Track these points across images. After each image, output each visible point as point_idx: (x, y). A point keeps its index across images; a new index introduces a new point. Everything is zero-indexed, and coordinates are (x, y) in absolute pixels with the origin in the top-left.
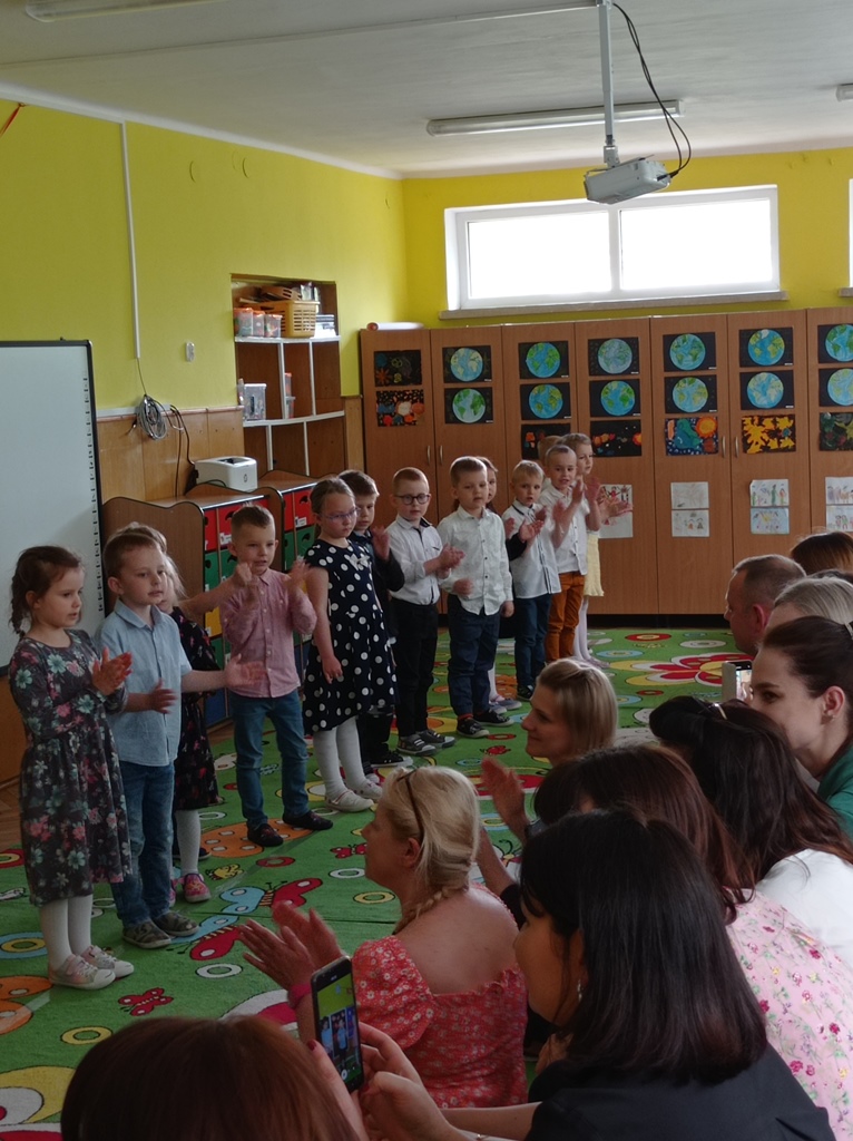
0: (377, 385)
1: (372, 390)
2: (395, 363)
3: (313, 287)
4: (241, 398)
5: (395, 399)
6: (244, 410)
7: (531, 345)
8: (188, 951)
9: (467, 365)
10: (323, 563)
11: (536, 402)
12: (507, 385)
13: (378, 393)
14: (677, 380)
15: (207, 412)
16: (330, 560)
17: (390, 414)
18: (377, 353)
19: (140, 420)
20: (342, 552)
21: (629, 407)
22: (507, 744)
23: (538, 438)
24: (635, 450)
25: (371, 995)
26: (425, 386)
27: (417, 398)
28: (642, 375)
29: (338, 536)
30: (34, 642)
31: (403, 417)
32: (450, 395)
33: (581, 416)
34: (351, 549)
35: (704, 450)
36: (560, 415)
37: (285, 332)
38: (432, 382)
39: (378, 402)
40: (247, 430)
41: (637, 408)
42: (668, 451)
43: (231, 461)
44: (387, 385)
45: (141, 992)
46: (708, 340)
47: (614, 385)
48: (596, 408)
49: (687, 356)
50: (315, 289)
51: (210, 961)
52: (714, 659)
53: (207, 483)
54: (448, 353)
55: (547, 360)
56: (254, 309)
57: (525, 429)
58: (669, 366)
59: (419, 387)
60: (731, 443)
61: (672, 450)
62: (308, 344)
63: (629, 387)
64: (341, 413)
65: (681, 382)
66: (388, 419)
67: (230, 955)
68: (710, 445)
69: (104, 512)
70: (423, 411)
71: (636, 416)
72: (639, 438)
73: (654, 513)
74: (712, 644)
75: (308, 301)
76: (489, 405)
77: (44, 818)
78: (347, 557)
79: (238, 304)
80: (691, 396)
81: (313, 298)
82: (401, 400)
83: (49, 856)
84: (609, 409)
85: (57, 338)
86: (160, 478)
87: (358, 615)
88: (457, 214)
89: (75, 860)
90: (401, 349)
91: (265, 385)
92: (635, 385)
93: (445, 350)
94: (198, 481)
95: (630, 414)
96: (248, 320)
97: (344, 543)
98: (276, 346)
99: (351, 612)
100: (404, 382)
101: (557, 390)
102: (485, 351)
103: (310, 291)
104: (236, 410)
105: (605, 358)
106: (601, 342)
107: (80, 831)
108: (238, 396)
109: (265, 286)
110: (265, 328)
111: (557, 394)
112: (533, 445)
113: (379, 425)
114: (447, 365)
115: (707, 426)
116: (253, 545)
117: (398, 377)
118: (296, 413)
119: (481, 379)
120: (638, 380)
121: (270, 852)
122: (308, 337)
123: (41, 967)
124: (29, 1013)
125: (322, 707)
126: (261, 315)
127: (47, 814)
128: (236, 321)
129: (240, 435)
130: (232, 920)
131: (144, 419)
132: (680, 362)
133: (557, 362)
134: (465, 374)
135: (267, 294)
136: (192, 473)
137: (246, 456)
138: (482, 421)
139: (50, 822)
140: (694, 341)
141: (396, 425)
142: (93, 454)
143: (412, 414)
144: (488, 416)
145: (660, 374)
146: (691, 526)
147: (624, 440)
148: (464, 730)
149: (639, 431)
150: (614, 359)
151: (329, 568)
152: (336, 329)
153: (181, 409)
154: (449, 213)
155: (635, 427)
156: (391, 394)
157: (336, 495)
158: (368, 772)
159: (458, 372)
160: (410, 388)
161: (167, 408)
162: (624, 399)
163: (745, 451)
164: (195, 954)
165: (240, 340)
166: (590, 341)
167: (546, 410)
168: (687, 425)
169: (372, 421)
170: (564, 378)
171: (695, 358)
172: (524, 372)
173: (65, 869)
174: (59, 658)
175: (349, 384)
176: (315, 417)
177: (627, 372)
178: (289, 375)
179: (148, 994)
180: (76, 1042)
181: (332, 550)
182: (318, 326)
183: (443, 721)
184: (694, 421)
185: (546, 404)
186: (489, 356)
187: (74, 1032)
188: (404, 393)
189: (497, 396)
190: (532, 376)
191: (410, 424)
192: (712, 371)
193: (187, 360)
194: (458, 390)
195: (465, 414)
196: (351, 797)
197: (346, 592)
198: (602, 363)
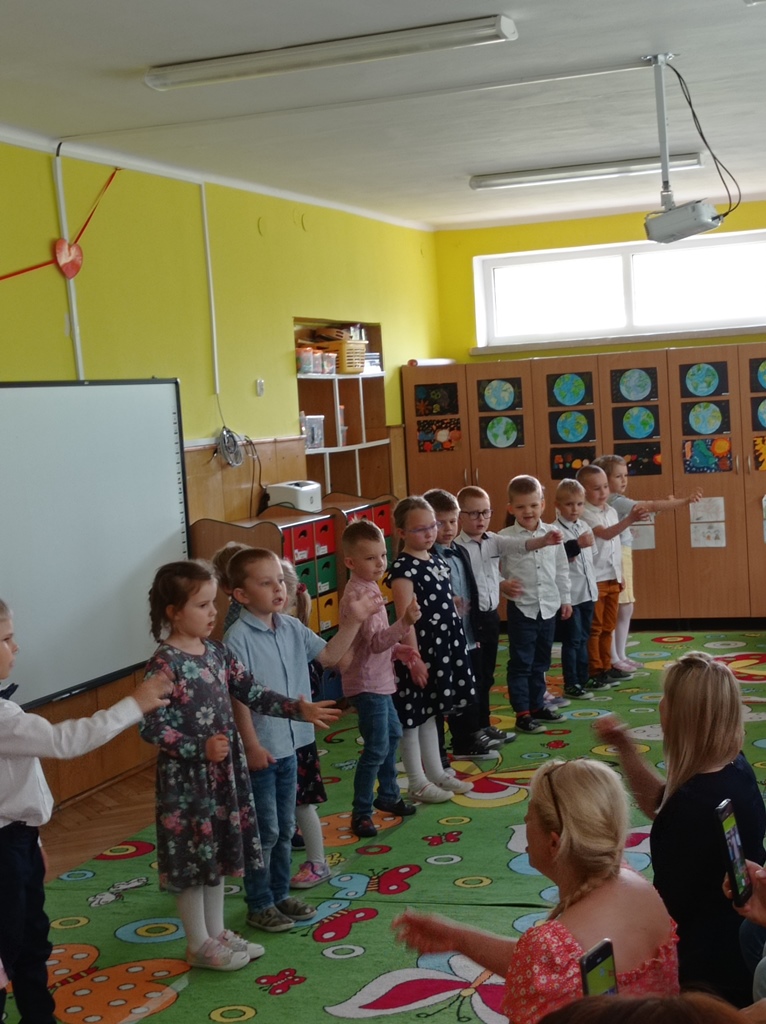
0: (417, 415)
1: (413, 419)
2: (434, 395)
3: (361, 328)
4: (304, 429)
5: (434, 427)
6: (306, 439)
7: (558, 376)
8: (311, 933)
9: (500, 396)
10: (408, 574)
11: (563, 427)
12: (536, 414)
13: (419, 423)
14: (693, 405)
15: (275, 442)
16: (414, 571)
17: (430, 441)
18: (417, 387)
19: (220, 449)
20: (424, 564)
21: (649, 430)
22: (565, 738)
23: (565, 462)
24: (656, 469)
25: (543, 980)
26: (461, 415)
27: (455, 426)
28: (660, 401)
29: (420, 549)
30: (171, 648)
31: (442, 444)
32: (484, 423)
33: (604, 443)
34: (432, 561)
35: (719, 468)
36: (586, 439)
37: (339, 369)
38: (467, 411)
39: (419, 430)
40: (310, 458)
41: (656, 431)
42: (686, 470)
43: (297, 485)
44: (426, 415)
45: (275, 972)
46: (721, 368)
47: (635, 411)
48: (619, 431)
49: (702, 383)
50: (363, 331)
51: (333, 943)
52: (738, 658)
53: (277, 505)
54: (481, 385)
55: (573, 389)
56: (314, 348)
57: (554, 452)
58: (685, 392)
59: (456, 416)
60: (744, 461)
61: (690, 469)
62: (357, 380)
63: (648, 412)
64: (386, 441)
65: (697, 407)
66: (427, 445)
67: (350, 937)
68: (725, 464)
69: (191, 531)
70: (460, 438)
71: (656, 438)
72: (659, 458)
73: (675, 527)
74: (733, 645)
75: (356, 340)
76: (520, 429)
77: (178, 813)
78: (429, 569)
79: (299, 346)
80: (706, 420)
81: (361, 338)
82: (440, 428)
83: (182, 848)
84: (631, 433)
85: (149, 376)
86: (237, 501)
87: (440, 622)
88: (484, 261)
89: (204, 853)
90: (439, 382)
91: (323, 417)
92: (654, 410)
93: (479, 383)
94: (270, 503)
95: (650, 436)
96: (309, 359)
97: (426, 556)
98: (331, 382)
99: (434, 619)
100: (442, 412)
101: (583, 417)
102: (516, 383)
103: (358, 332)
104: (300, 440)
105: (627, 387)
106: (623, 372)
107: (207, 826)
108: (301, 427)
109: (319, 329)
110: (323, 366)
111: (583, 420)
112: (561, 466)
113: (420, 451)
114: (481, 396)
115: (721, 446)
116: (370, 559)
117: (436, 408)
118: (348, 442)
119: (512, 407)
120: (657, 406)
121: (364, 842)
122: (358, 373)
123: (179, 951)
124: (175, 993)
125: (409, 707)
126: (319, 354)
127: (180, 808)
128: (298, 360)
129: (303, 463)
130: (345, 904)
131: (224, 448)
132: (696, 389)
133: (582, 391)
134: (498, 403)
135: (321, 335)
136: (264, 497)
137: (309, 479)
138: (514, 445)
139: (182, 816)
140: (708, 369)
141: (435, 450)
142: (181, 480)
143: (450, 441)
144: (519, 441)
145: (678, 401)
146: (709, 538)
147: (646, 460)
148: (523, 726)
149: (658, 452)
150: (634, 387)
151: (413, 578)
152: (381, 365)
153: (254, 441)
154: (477, 261)
155: (656, 449)
156: (430, 423)
157: (418, 510)
158: (446, 766)
159: (492, 402)
160: (448, 417)
161: (243, 438)
162: (644, 423)
163: (757, 468)
164: (318, 936)
165: (302, 376)
166: (612, 372)
167: (574, 435)
168: (703, 448)
169: (413, 447)
170: (589, 406)
171: (709, 386)
172: (552, 400)
173: (196, 859)
174: (193, 664)
175: (393, 415)
176: (365, 445)
177: (647, 399)
178: (342, 407)
179: (282, 975)
180: (224, 1020)
181: (416, 563)
182: (367, 363)
183: (504, 719)
184: (710, 442)
185: (573, 430)
186: (520, 387)
187: (221, 1010)
188: (442, 421)
189: (528, 423)
190: (559, 404)
191: (448, 449)
192: (725, 396)
193: (258, 394)
194: (492, 418)
195: (499, 439)
196: (433, 789)
197: (429, 601)
198: (624, 391)
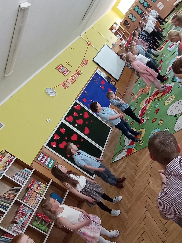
0: (125, 26)
4: (118, 37)
7: (134, 8)
9: (131, 16)
15: (117, 41)
19: (113, 45)
24: (151, 6)
27: (129, 23)
32: (132, 20)
33: (144, 9)
36: (142, 11)
37: (116, 29)
38: (129, 21)
40: (120, 39)
43: (122, 42)
47: (144, 3)
48: (144, 7)
50: (114, 24)
53: (122, 45)
54: (128, 17)
55: (137, 8)
57: (140, 16)
61: (154, 3)
62: (118, 29)
66: (128, 28)
69: (118, 54)
71: (148, 4)
75: (114, 26)
76: (135, 17)
84: (146, 6)
85: (103, 46)
86: (119, 48)
90: (124, 21)
91: (118, 35)
92: (146, 1)
98: (116, 31)
102: (131, 14)
111: (140, 10)
112: (142, 16)
117: (126, 24)
118: (122, 35)
119: (133, 16)
126: (113, 30)
128: (112, 32)
135: (112, 28)
136: (120, 46)
138: (136, 19)
142: (113, 51)
143: (130, 25)
146: (162, 7)
149: (150, 4)
150: (142, 1)
153: (115, 42)
154: (118, 7)
156: (127, 26)
159: (130, 18)
162: (146, 3)
166: (139, 2)
170: (139, 8)
172: (136, 11)
175: (123, 29)
176: (123, 33)
178: (119, 32)
182: (117, 26)
185: (140, 12)
193: (112, 38)
195: (134, 20)
198: (142, 3)
